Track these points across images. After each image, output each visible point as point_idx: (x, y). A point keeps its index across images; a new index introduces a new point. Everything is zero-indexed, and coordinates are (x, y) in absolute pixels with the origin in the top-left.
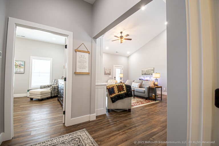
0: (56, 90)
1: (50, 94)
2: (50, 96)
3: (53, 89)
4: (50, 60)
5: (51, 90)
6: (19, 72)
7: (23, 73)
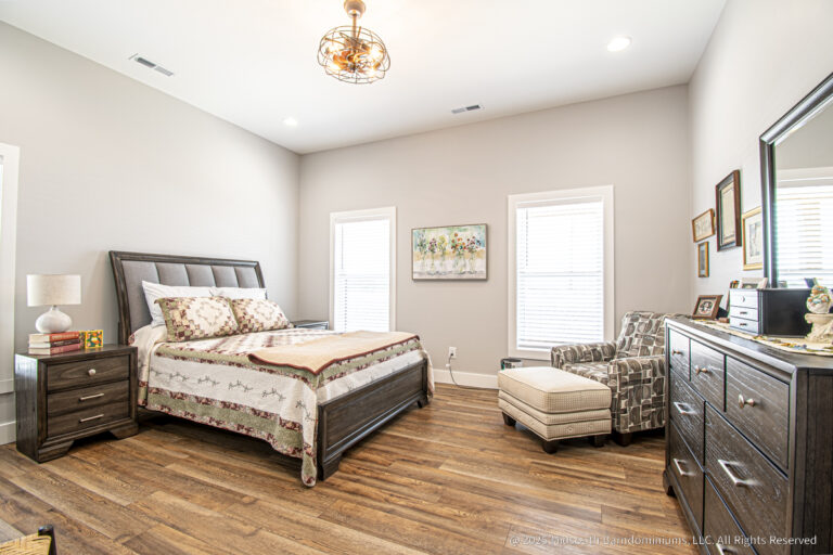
0: (648, 396)
1: (607, 412)
2: (605, 426)
3: (624, 384)
4: (598, 200)
5: (613, 390)
6: (470, 273)
7: (485, 280)
